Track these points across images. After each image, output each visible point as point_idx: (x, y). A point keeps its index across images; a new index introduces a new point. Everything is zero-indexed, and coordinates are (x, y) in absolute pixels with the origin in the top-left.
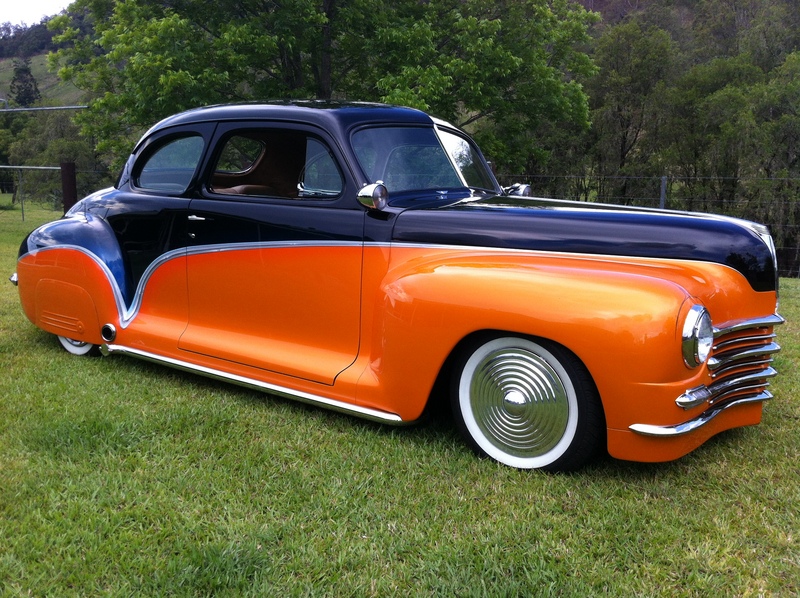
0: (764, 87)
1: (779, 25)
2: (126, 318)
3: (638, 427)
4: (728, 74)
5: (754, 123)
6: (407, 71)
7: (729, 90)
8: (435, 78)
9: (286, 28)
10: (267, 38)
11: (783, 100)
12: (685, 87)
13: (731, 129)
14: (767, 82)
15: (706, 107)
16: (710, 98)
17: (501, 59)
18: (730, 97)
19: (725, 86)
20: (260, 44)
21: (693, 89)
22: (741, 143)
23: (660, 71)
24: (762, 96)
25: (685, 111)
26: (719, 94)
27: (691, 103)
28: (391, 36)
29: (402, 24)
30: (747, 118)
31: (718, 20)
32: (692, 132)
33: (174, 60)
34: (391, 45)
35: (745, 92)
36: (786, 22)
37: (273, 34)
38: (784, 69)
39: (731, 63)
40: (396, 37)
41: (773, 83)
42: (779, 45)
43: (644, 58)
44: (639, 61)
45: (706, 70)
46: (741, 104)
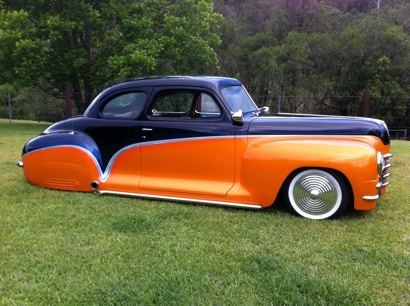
0: (279, 47)
1: (284, 19)
2: (103, 178)
3: (366, 197)
4: (262, 41)
5: (276, 65)
6: (141, 42)
7: (264, 49)
8: (156, 45)
9: (78, 18)
10: (70, 23)
11: (288, 54)
12: (244, 47)
13: (266, 68)
14: (281, 45)
15: (254, 57)
16: (256, 52)
17: (185, 37)
18: (264, 52)
19: (262, 46)
20: (65, 26)
21: (247, 48)
22: (271, 74)
23: (231, 39)
24: (279, 52)
25: (244, 59)
26: (260, 51)
27: (246, 55)
28: (131, 23)
29: (135, 17)
30: (273, 63)
31: (250, 13)
32: (247, 69)
33: (22, 34)
34: (131, 28)
35: (271, 50)
36: (286, 16)
37: (72, 20)
38: (287, 39)
39: (263, 36)
40: (134, 24)
41: (283, 46)
42: (285, 28)
43: (224, 32)
44: (222, 34)
45: (252, 40)
46: (270, 56)
